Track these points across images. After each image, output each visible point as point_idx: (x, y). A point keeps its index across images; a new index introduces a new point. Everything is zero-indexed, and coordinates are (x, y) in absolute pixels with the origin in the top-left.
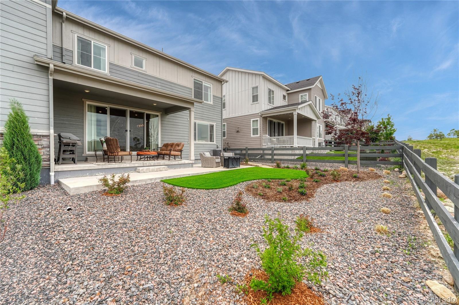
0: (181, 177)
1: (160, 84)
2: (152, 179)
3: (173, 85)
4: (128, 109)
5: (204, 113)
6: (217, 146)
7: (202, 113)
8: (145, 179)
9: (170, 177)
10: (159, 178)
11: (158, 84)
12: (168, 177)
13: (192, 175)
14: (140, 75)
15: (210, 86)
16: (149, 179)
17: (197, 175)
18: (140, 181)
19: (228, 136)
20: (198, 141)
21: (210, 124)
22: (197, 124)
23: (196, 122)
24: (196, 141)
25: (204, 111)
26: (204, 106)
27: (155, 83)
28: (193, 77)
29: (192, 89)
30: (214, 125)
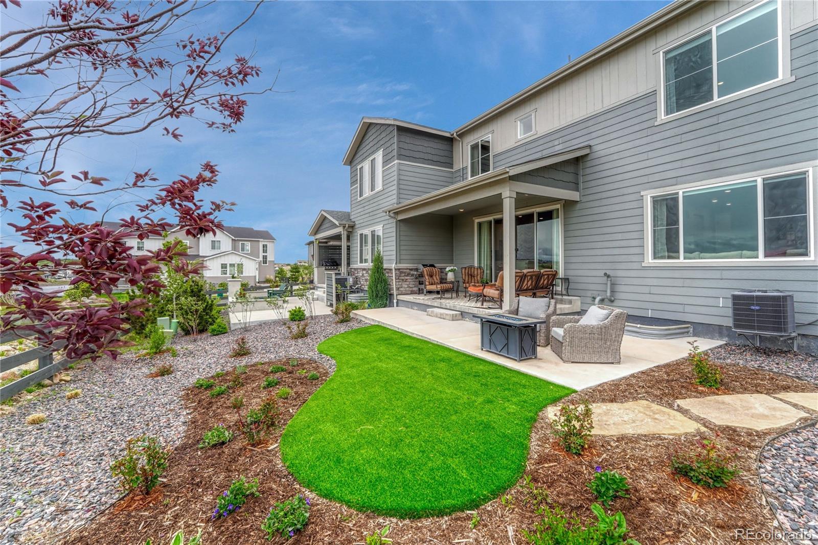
1: (560, 140)
10: (377, 322)
14: (527, 147)
20: (685, 258)
21: (764, 180)
22: (683, 197)
23: (677, 193)
24: (679, 258)
25: (721, 136)
26: (722, 118)
27: (550, 144)
28: (660, 49)
29: (655, 92)
30: (805, 173)
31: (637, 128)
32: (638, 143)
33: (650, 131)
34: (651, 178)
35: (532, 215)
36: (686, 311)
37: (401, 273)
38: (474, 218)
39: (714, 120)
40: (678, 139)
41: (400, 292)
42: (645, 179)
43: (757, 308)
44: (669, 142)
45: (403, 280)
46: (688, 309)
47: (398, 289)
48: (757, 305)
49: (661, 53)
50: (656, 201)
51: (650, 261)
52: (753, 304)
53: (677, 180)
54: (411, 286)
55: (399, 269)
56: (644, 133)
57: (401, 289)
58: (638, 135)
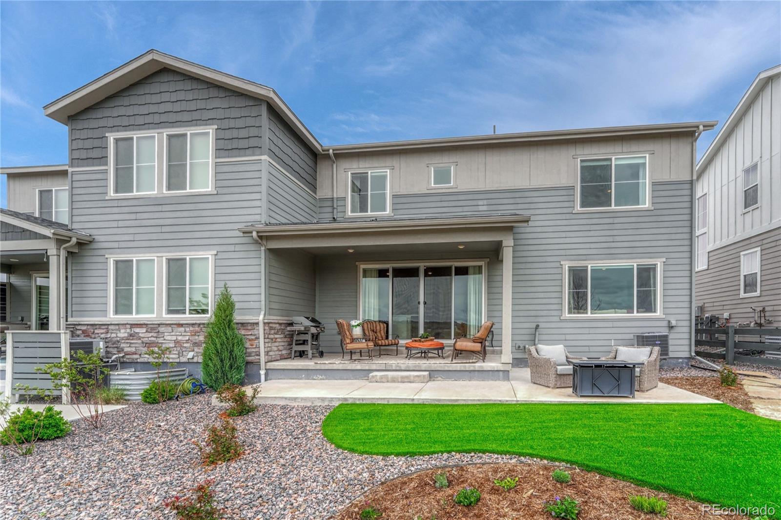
0: (390, 403)
1: (485, 202)
2: (326, 398)
3: (517, 195)
4: (422, 265)
5: (618, 239)
6: (669, 322)
7: (610, 239)
8: (311, 398)
9: (363, 399)
10: (339, 399)
11: (480, 203)
12: (359, 399)
13: (420, 402)
14: (444, 198)
15: (641, 161)
16: (319, 398)
17: (437, 403)
18: (302, 399)
19: (764, 288)
20: (591, 313)
21: (637, 265)
22: (591, 269)
23: (587, 267)
24: (587, 313)
25: (615, 232)
26: (616, 220)
27: (475, 203)
28: (579, 156)
29: (573, 188)
30: (655, 265)
31: (558, 211)
32: (559, 222)
33: (568, 216)
34: (568, 252)
35: (450, 268)
36: (591, 351)
37: (271, 328)
38: (357, 263)
39: (610, 221)
40: (588, 228)
41: (270, 358)
42: (563, 252)
43: (659, 342)
44: (583, 228)
45: (272, 339)
46: (592, 349)
47: (267, 353)
48: (659, 341)
49: (579, 159)
50: (572, 270)
51: (567, 315)
52: (657, 341)
53: (587, 257)
54: (281, 348)
55: (269, 323)
56: (564, 217)
57: (271, 353)
58: (559, 217)
